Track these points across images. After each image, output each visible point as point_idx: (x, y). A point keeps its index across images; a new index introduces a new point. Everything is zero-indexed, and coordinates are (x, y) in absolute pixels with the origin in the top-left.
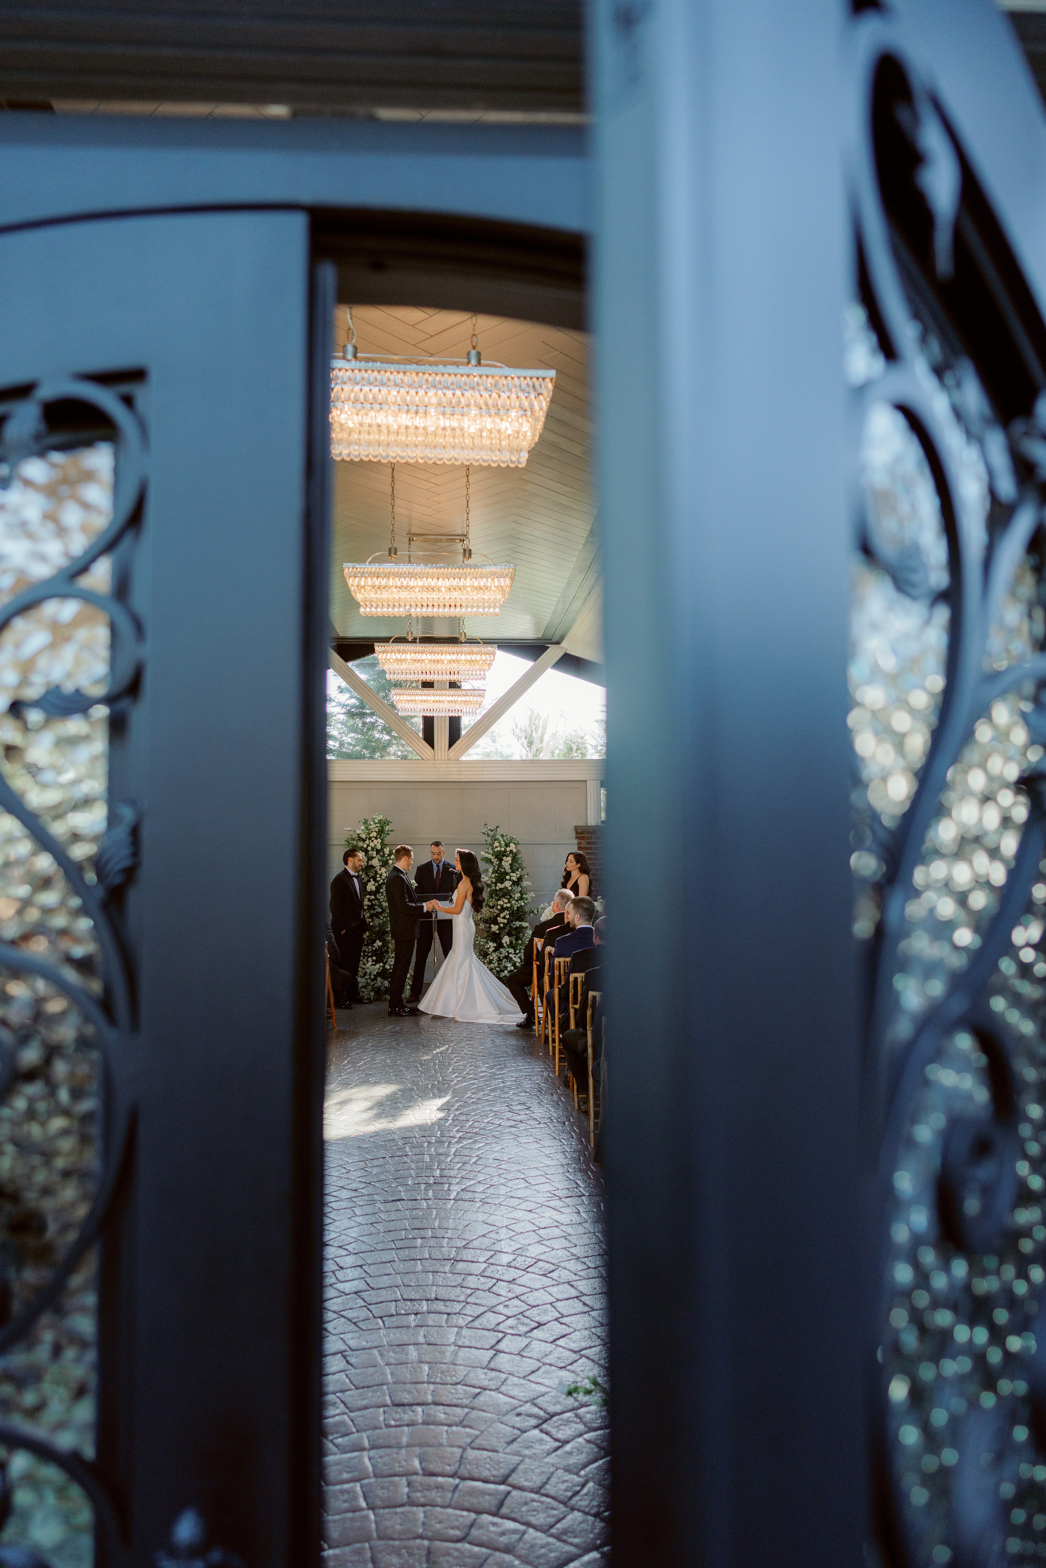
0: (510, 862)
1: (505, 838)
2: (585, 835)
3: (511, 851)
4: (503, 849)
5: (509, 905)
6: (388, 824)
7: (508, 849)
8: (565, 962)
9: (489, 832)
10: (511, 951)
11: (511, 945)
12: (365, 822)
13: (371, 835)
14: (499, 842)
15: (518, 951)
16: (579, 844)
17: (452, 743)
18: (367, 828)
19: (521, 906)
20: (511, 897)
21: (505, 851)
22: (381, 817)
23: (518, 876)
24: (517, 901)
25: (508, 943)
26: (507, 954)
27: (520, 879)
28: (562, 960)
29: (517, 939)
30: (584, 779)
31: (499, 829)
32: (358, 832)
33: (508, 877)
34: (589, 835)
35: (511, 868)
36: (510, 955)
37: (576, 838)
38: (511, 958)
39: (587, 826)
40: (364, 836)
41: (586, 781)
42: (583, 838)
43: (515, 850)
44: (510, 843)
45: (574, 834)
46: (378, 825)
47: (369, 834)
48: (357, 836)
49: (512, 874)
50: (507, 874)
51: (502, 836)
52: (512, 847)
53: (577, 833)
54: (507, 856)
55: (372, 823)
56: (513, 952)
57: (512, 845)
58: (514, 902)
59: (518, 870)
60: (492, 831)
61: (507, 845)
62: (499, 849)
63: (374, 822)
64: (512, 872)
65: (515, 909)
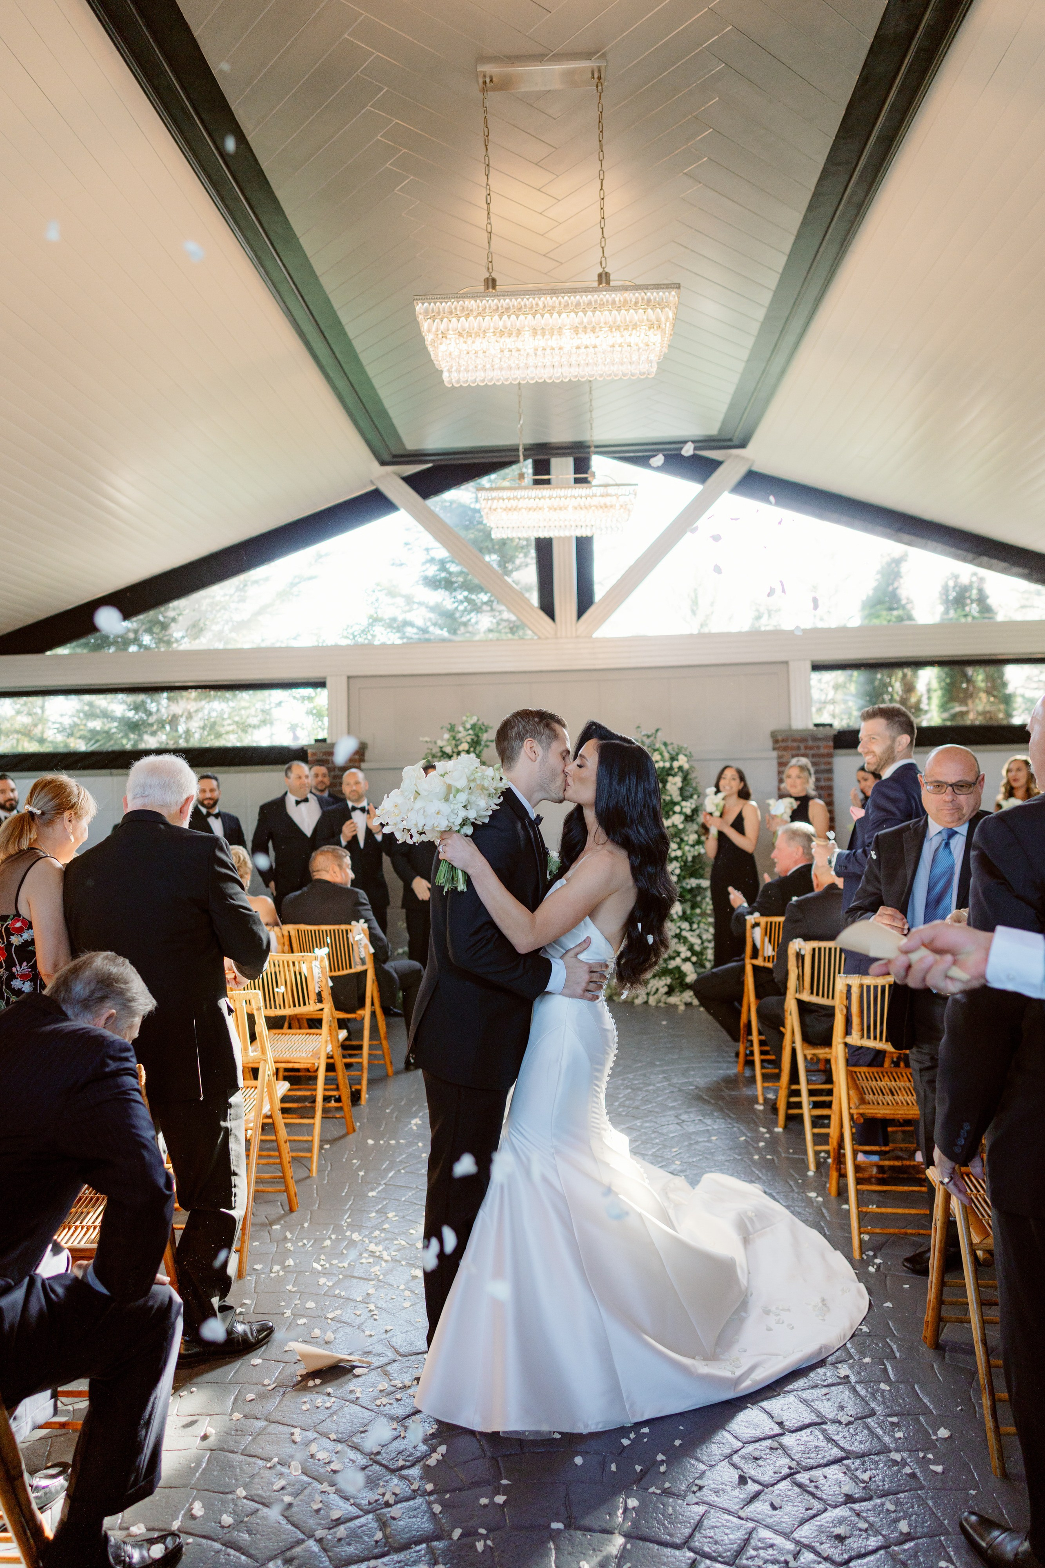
0: (680, 785)
1: (670, 748)
2: (790, 744)
3: (680, 768)
4: (667, 765)
5: (679, 853)
6: (486, 731)
7: (676, 764)
8: (861, 986)
9: (645, 739)
10: (685, 925)
11: (684, 917)
12: (452, 729)
13: (460, 748)
14: (661, 754)
15: (695, 926)
16: (780, 757)
17: (581, 612)
18: (454, 738)
19: (699, 854)
20: (682, 840)
21: (671, 768)
22: (474, 719)
23: (693, 806)
24: (693, 846)
25: (680, 913)
26: (678, 931)
27: (695, 811)
28: (855, 981)
29: (693, 907)
30: (784, 659)
31: (659, 734)
32: (440, 743)
33: (677, 809)
34: (795, 744)
35: (681, 795)
36: (684, 933)
37: (774, 749)
38: (685, 938)
39: (790, 730)
40: (448, 750)
41: (787, 663)
42: (785, 749)
43: (686, 766)
44: (677, 754)
45: (769, 743)
46: (471, 732)
47: (457, 746)
48: (438, 750)
49: (684, 803)
50: (675, 804)
51: (665, 744)
52: (682, 761)
53: (776, 741)
54: (674, 775)
55: (461, 729)
56: (688, 928)
57: (681, 757)
58: (687, 848)
59: (691, 797)
60: (648, 737)
61: (673, 759)
62: (661, 764)
63: (464, 727)
64: (683, 800)
65: (690, 859)
